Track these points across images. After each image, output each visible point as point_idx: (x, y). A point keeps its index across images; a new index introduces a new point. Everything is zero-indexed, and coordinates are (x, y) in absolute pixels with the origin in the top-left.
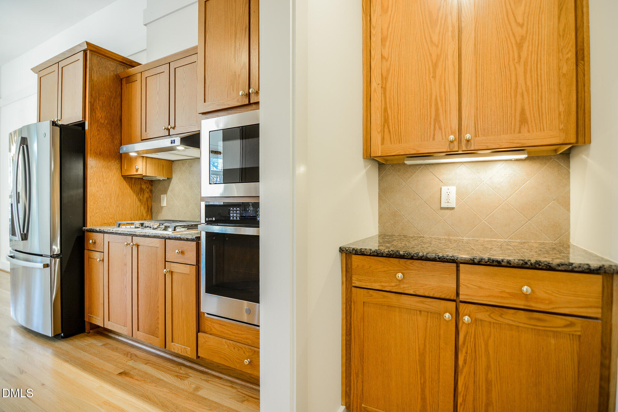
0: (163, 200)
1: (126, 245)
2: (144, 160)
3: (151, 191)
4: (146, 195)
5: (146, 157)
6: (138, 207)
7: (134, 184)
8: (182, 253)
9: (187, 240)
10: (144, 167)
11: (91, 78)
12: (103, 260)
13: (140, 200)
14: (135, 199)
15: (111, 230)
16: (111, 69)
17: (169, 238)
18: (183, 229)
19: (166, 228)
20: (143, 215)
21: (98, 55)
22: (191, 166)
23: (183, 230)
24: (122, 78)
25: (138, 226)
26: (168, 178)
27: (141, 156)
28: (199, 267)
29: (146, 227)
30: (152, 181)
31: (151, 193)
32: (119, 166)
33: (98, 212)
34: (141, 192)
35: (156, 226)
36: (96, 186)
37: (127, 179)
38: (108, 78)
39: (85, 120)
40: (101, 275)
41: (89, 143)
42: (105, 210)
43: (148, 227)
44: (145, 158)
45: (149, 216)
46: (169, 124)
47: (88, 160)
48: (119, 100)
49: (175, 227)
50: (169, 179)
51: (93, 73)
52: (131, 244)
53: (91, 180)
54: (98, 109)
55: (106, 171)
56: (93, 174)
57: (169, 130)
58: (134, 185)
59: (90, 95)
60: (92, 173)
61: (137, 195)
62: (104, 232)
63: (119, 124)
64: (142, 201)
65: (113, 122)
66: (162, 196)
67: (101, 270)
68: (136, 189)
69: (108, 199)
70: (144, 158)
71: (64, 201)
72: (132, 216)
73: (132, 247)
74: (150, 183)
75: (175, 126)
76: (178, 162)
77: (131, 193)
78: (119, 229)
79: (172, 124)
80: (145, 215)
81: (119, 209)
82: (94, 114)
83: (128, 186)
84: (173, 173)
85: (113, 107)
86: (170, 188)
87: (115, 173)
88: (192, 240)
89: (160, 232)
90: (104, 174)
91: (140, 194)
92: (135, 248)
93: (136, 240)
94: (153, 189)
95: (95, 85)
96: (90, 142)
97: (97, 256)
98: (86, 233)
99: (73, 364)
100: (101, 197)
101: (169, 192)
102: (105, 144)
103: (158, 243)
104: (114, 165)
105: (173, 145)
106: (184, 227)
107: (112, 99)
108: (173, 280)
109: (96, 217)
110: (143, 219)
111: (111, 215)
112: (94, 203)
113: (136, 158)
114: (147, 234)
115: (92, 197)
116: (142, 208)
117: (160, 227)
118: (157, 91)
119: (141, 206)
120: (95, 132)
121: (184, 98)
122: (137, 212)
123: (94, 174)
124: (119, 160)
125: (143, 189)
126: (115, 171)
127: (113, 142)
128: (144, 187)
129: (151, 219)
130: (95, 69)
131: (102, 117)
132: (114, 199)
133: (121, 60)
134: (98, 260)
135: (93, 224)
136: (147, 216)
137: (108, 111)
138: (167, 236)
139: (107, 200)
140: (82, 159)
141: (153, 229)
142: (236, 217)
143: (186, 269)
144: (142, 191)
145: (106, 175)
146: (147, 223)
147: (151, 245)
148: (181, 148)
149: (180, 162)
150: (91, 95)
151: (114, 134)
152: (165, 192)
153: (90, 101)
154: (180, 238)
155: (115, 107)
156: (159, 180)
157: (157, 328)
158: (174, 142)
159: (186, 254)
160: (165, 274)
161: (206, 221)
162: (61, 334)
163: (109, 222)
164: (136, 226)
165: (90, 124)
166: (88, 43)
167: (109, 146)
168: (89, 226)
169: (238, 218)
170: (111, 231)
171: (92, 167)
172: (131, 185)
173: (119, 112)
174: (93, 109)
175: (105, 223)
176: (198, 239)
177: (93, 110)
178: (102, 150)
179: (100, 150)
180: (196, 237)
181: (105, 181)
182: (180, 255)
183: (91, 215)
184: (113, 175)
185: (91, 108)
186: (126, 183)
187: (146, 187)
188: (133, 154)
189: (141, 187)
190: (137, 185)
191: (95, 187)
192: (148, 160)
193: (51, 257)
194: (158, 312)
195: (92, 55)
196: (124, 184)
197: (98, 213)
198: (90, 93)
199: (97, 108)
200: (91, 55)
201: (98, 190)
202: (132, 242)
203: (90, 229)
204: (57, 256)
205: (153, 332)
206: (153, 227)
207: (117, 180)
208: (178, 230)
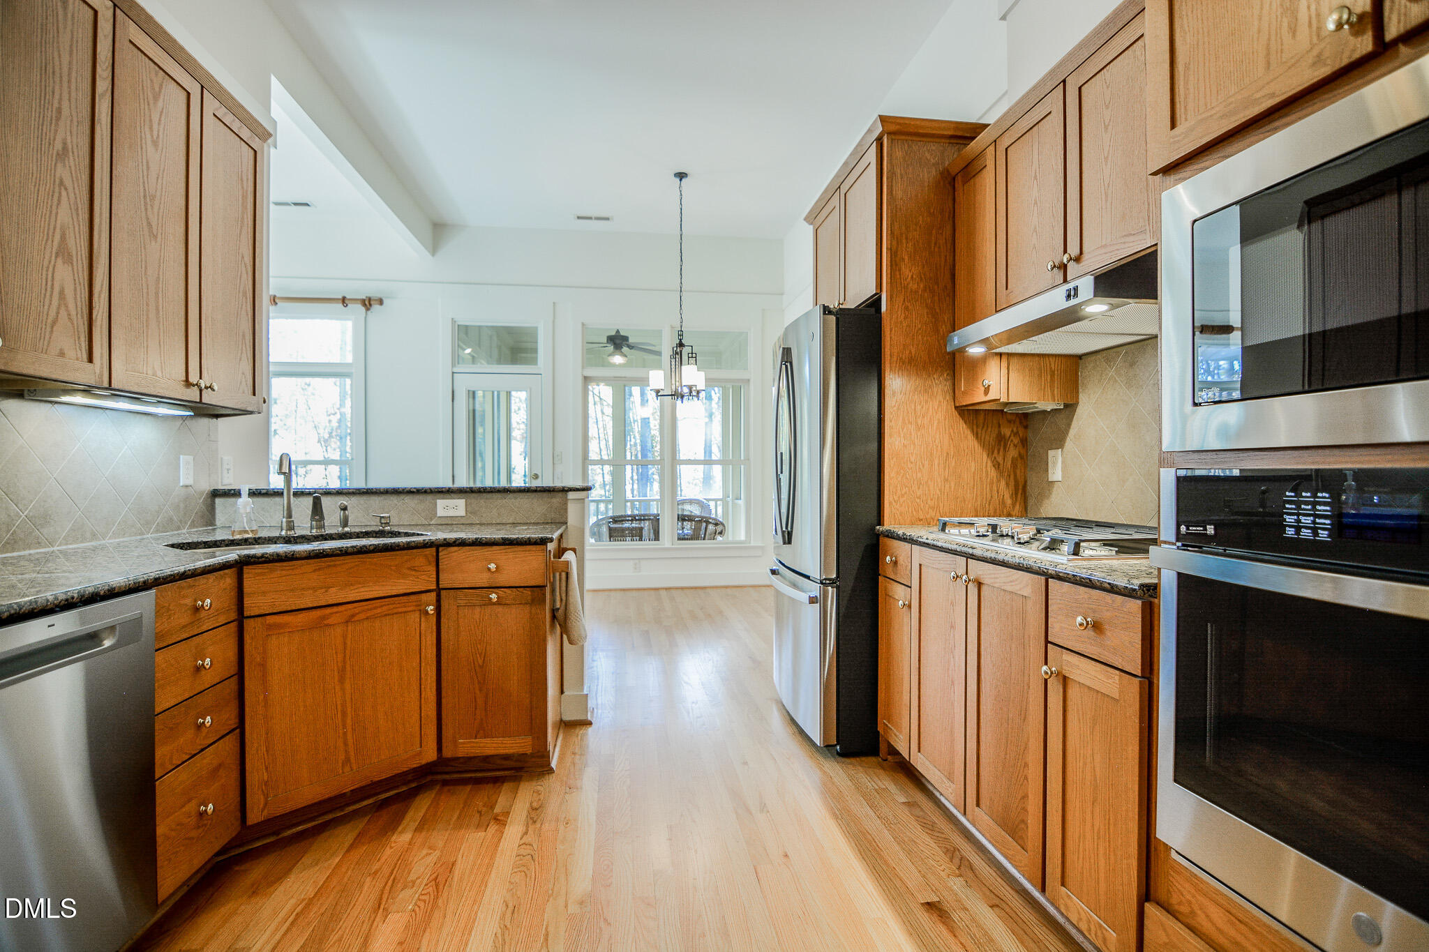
0: (1055, 463)
1: (954, 578)
2: (1004, 364)
3: (1024, 442)
4: (1013, 453)
5: (1009, 355)
6: (991, 483)
7: (984, 424)
8: (1097, 627)
9: (1113, 589)
10: (1004, 380)
11: (892, 193)
12: (910, 606)
13: (997, 466)
14: (984, 464)
15: (925, 537)
16: (934, 157)
17: (1059, 577)
18: (1104, 551)
19: (1053, 546)
20: (1003, 502)
21: (903, 137)
22: (1132, 365)
23: (1103, 553)
24: (953, 174)
25: (982, 531)
26: (1066, 406)
27: (996, 354)
28: (1151, 684)
29: (1002, 536)
30: (1026, 416)
31: (1024, 447)
32: (949, 383)
33: (906, 493)
34: (1000, 441)
35: (1025, 537)
36: (902, 436)
37: (966, 416)
38: (926, 184)
39: (881, 291)
40: (906, 639)
41: (889, 339)
42: (919, 488)
43: (1007, 535)
44: (1004, 359)
45: (1017, 507)
46: (1065, 251)
47: (886, 378)
48: (949, 228)
49: (1077, 545)
50: (1070, 407)
51: (894, 182)
52: (964, 577)
53: (891, 421)
54: (906, 260)
55: (922, 398)
56: (895, 408)
57: (1065, 266)
58: (983, 427)
59: (889, 232)
60: (895, 406)
61: (991, 453)
62: (912, 541)
63: (949, 286)
64: (1001, 466)
65: (937, 283)
66: (1051, 453)
67: (906, 629)
68: (987, 438)
69: (926, 463)
70: (1003, 356)
71: (844, 468)
72: (979, 503)
73: (967, 586)
74: (1021, 423)
75: (1081, 253)
76: (1093, 358)
77: (976, 447)
78: (942, 536)
79: (1073, 250)
80: (1009, 501)
81: (950, 487)
82: (898, 273)
83: (968, 432)
84: (1080, 390)
85: (936, 250)
86: (1072, 432)
87: (940, 402)
88: (1128, 593)
89: (1034, 555)
90: (919, 407)
91: (996, 451)
92: (973, 589)
93: (977, 569)
94: (1030, 434)
95: (898, 207)
96: (891, 338)
97: (899, 593)
98: (882, 539)
99: (844, 828)
100: (913, 460)
101: (1069, 443)
102: (920, 337)
103: (1026, 585)
104: (940, 386)
105: (1073, 302)
106: (1107, 543)
107: (934, 232)
108: (1069, 703)
109: (901, 505)
110: (1005, 513)
111: (931, 500)
112: (898, 473)
113: (984, 360)
114: (1000, 557)
115: (895, 459)
116: (1003, 483)
117: (1037, 540)
118: (1034, 171)
119: (999, 481)
120: (899, 313)
121: (1106, 162)
122: (989, 496)
123: (898, 409)
124: (948, 372)
125: (1004, 435)
126: (940, 397)
127: (937, 331)
128: (1006, 431)
129: (1025, 512)
130: (899, 171)
131: (914, 277)
132: (939, 464)
133: (950, 133)
134: (901, 602)
135: (895, 520)
136: (1014, 505)
137: (926, 262)
138: (1052, 570)
139: (923, 466)
140: (876, 378)
141: (1019, 543)
142: (1315, 531)
143: (1110, 683)
144: (1002, 444)
145: (922, 407)
146: (1005, 525)
147: (1009, 588)
148: (1098, 308)
149: (1099, 356)
150: (892, 233)
151: (938, 310)
152: (1059, 442)
153: (889, 247)
154: (1090, 580)
155: (939, 247)
156: (1044, 412)
157: (1023, 821)
158: (1076, 295)
159: (1108, 633)
160: (1046, 681)
161: (1179, 537)
162: (836, 745)
163: (928, 516)
164: (978, 532)
165: (891, 298)
166: (883, 119)
167: (927, 340)
168: (888, 525)
169: (1323, 535)
170: (924, 540)
171: (894, 393)
172: (975, 427)
173: (948, 258)
174: (895, 261)
175: (921, 517)
176: (1149, 593)
177: (896, 265)
178: (913, 353)
179: (910, 352)
180: (1142, 586)
181: (919, 422)
182: (1091, 633)
183: (891, 499)
184: (936, 408)
185: (891, 261)
186: (964, 425)
187: (1012, 431)
188: (976, 351)
189: (1000, 433)
190: (989, 430)
191: (900, 436)
192: (1014, 361)
193: (821, 583)
194: (1026, 778)
195: (892, 143)
196: (962, 426)
197: (905, 496)
198: (890, 229)
199: (903, 259)
200: (891, 141)
201: (905, 443)
202: (967, 574)
203: (887, 531)
204: (832, 582)
205: (1012, 827)
206: (1019, 539)
207: (945, 420)
208: (1088, 553)
